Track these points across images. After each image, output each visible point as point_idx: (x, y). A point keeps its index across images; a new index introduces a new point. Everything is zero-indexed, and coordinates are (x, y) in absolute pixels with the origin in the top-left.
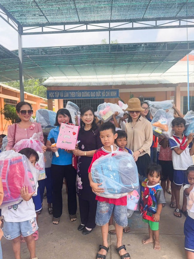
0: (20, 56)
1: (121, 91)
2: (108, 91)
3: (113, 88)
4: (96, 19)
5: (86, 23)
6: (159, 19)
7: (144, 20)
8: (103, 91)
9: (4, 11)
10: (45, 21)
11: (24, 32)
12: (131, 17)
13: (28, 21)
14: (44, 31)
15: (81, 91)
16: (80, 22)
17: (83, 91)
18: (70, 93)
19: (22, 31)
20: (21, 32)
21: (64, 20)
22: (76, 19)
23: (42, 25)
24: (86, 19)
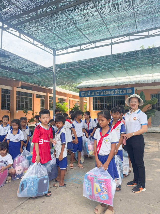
0: (54, 70)
2: (125, 89)
3: (129, 87)
4: (101, 38)
5: (95, 42)
6: (152, 29)
7: (138, 32)
8: (120, 89)
9: (42, 44)
10: (68, 45)
11: (57, 54)
12: (127, 32)
13: (58, 47)
14: (68, 52)
15: (103, 90)
16: (90, 42)
17: (105, 90)
18: (95, 92)
19: (56, 53)
20: (55, 55)
21: (79, 43)
23: (67, 48)
24: (94, 40)
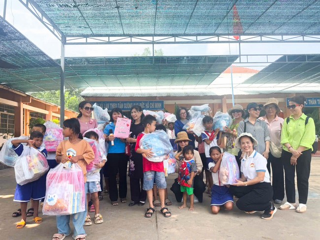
0: (62, 65)
1: (166, 102)
2: (152, 102)
3: (158, 100)
4: (140, 33)
5: (130, 36)
6: (200, 35)
7: (185, 35)
8: (147, 102)
9: (51, 23)
10: (89, 33)
11: (67, 42)
12: (174, 32)
14: (88, 42)
15: (123, 102)
16: (124, 35)
17: (126, 102)
18: (111, 104)
19: (65, 40)
20: (64, 42)
21: (109, 33)
22: (121, 32)
23: (86, 36)
24: (131, 33)
